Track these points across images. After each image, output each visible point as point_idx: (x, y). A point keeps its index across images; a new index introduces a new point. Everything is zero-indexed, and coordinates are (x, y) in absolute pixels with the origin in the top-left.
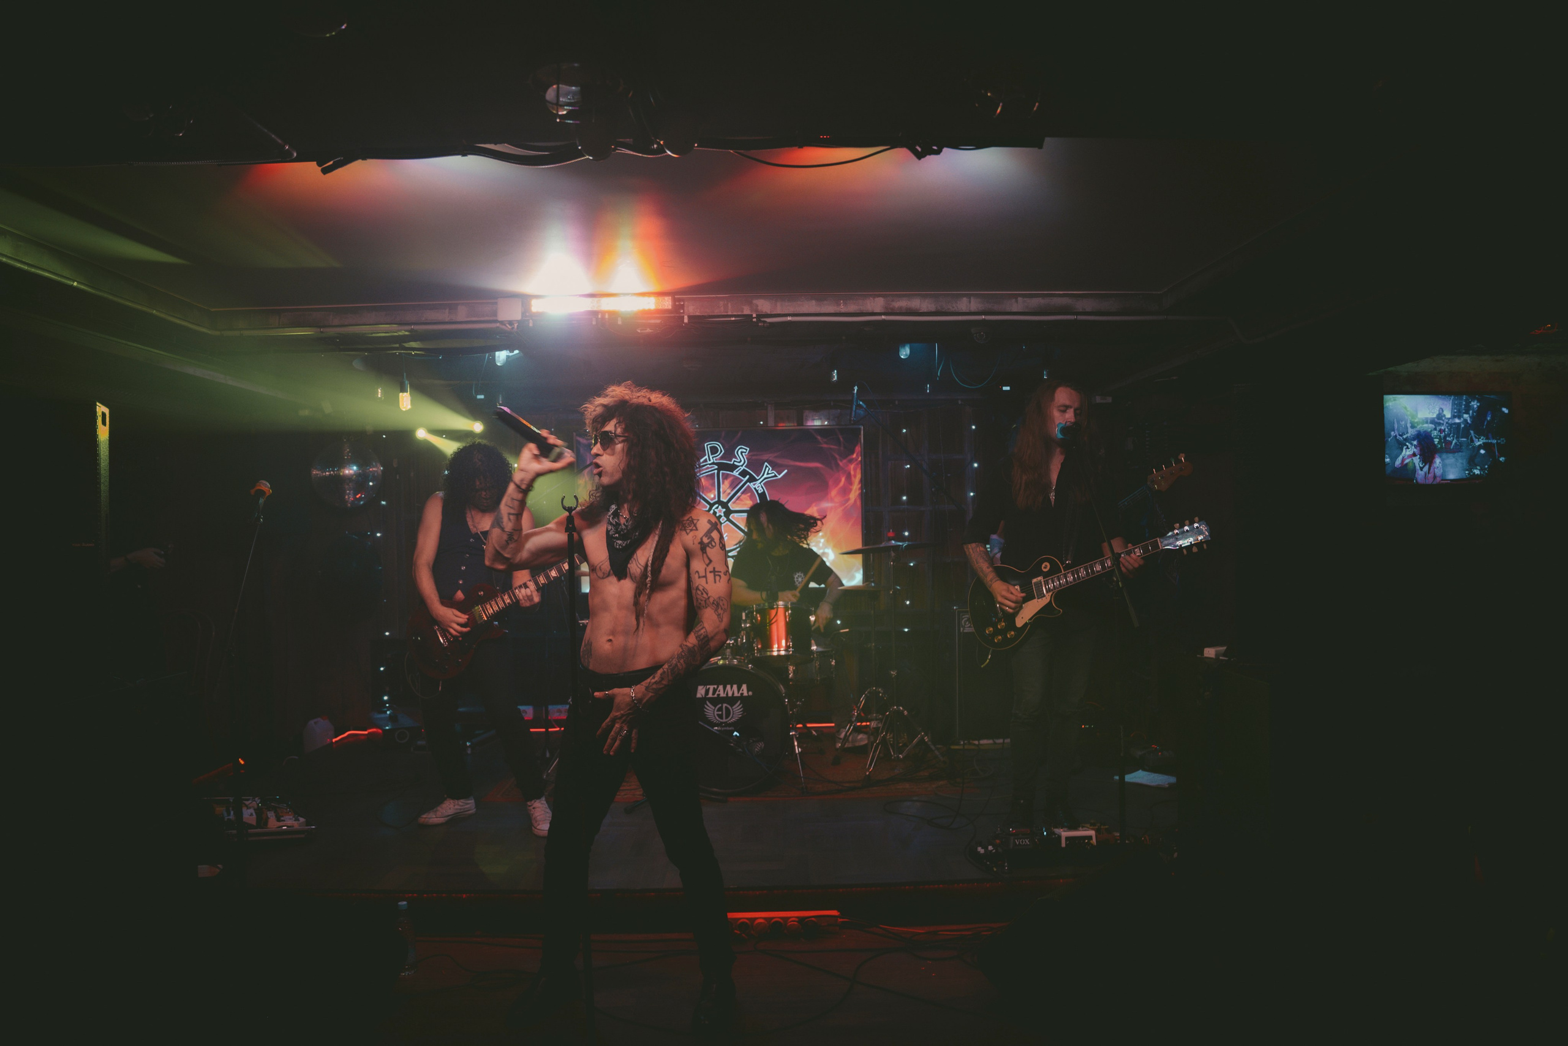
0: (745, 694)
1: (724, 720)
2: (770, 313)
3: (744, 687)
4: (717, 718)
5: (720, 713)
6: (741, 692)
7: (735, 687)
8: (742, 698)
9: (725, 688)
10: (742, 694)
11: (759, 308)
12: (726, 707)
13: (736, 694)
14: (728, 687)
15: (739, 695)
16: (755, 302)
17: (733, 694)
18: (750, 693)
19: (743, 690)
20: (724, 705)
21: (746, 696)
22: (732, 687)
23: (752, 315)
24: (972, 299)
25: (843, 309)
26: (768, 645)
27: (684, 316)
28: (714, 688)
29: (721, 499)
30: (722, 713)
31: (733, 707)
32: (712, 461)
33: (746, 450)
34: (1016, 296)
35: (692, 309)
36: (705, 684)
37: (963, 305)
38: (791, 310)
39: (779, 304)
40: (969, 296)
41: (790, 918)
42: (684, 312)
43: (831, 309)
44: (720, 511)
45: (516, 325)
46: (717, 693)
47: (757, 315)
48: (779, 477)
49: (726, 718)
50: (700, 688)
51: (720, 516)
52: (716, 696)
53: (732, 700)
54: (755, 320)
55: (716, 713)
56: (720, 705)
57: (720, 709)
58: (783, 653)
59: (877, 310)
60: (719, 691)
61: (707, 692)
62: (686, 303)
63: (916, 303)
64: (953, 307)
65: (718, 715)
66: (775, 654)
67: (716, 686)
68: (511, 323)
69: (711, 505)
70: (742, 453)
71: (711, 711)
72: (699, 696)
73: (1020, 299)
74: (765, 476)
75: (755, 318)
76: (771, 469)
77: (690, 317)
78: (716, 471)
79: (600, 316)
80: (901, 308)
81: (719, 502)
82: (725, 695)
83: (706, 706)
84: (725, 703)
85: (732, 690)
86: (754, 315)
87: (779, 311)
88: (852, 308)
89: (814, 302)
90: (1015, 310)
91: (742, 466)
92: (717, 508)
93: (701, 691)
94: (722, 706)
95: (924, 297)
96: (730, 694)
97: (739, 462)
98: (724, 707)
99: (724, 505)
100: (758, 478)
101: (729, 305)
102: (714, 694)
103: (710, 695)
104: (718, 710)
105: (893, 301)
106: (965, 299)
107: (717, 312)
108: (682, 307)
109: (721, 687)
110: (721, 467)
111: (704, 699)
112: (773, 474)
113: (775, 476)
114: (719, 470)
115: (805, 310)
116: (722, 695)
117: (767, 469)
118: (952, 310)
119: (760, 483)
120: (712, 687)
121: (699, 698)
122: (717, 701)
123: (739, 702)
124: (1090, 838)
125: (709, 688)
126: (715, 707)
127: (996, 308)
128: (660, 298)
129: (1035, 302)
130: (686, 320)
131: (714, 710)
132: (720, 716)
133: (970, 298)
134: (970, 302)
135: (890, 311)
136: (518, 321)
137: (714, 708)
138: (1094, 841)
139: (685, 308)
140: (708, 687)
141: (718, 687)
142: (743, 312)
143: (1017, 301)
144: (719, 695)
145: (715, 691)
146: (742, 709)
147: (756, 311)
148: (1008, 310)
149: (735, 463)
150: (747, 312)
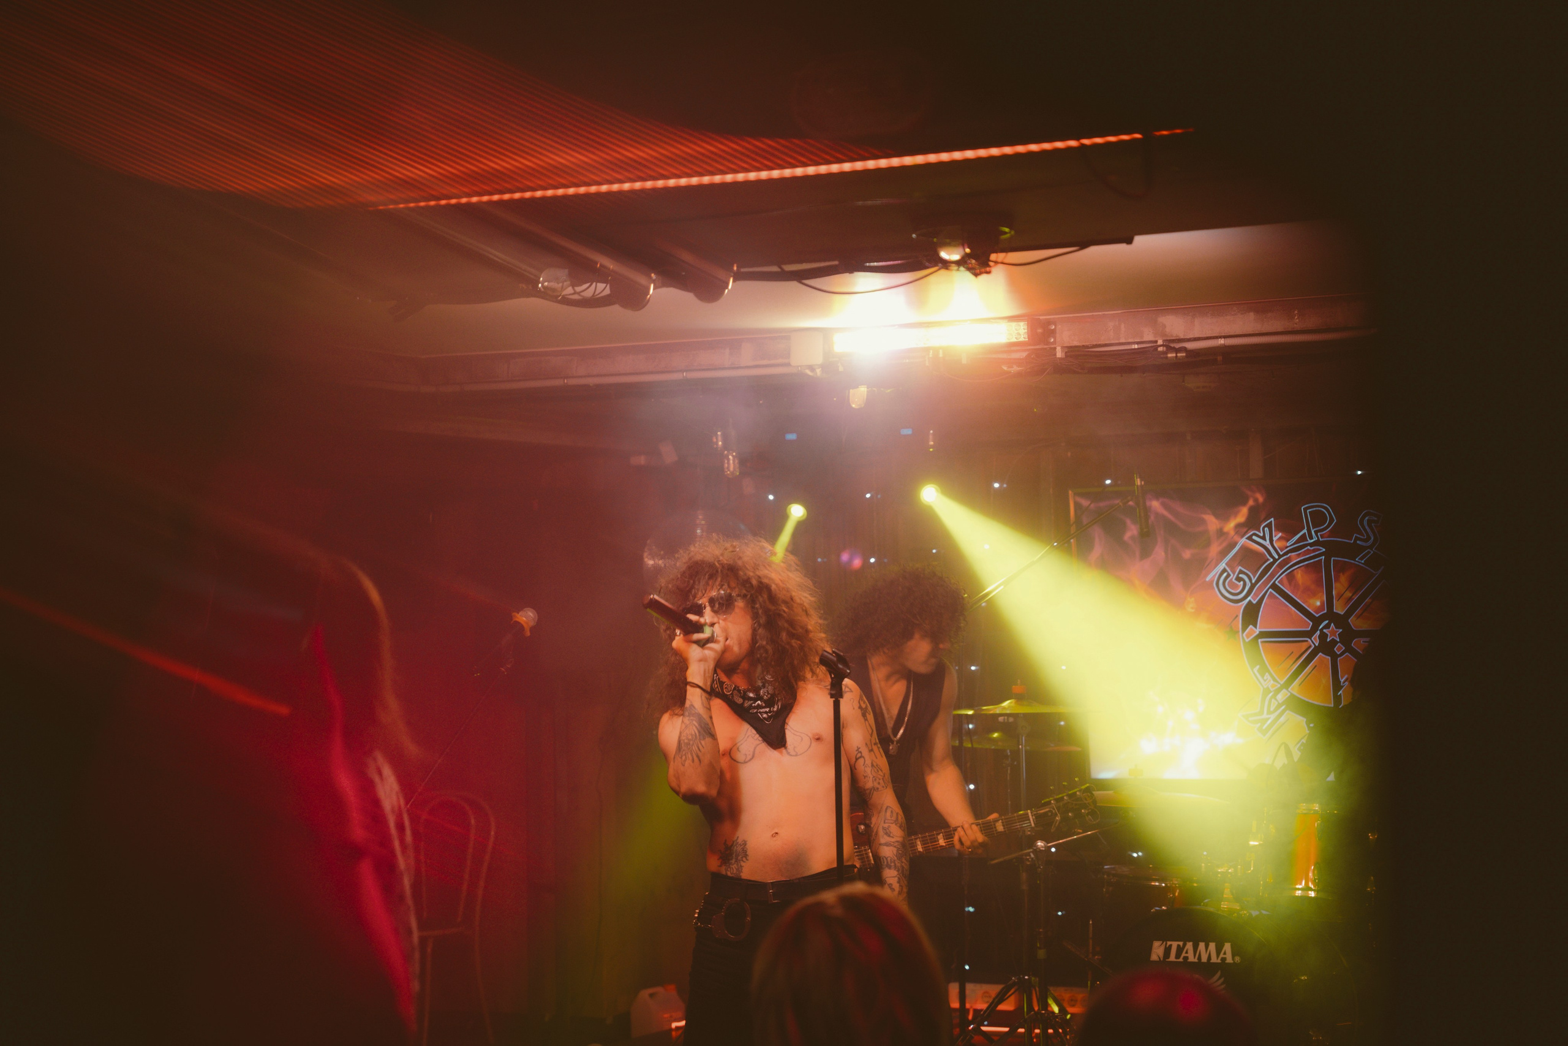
0: (1229, 960)
2: (1182, 337)
3: (1227, 947)
7: (1213, 946)
8: (1223, 966)
11: (1168, 330)
15: (1218, 961)
16: (1161, 319)
18: (1237, 959)
19: (1225, 953)
21: (1228, 964)
22: (1207, 947)
23: (1157, 341)
25: (1298, 324)
27: (1055, 348)
28: (1179, 946)
29: (1335, 610)
32: (1315, 539)
33: (1378, 517)
35: (1067, 336)
36: (1164, 939)
39: (1197, 321)
42: (1055, 342)
43: (1279, 326)
44: (1331, 633)
46: (1184, 954)
47: (1164, 341)
50: (1156, 944)
51: (1334, 642)
52: (1181, 960)
53: (1206, 969)
54: (1160, 349)
60: (1187, 952)
61: (1168, 951)
62: (1059, 327)
67: (1181, 943)
68: (811, 367)
69: (1316, 622)
70: (1370, 522)
72: (1154, 957)
75: (1160, 346)
77: (1065, 349)
78: (1324, 558)
81: (1329, 617)
82: (1196, 960)
85: (1207, 952)
86: (1160, 342)
88: (1313, 322)
89: (1252, 315)
91: (1369, 550)
92: (1327, 627)
93: (1157, 951)
96: (1204, 959)
97: (1364, 543)
99: (1341, 621)
101: (1123, 326)
102: (1178, 956)
103: (1172, 958)
108: (1053, 333)
109: (1190, 945)
110: (1333, 549)
111: (1163, 965)
114: (1327, 558)
116: (1192, 959)
120: (1175, 945)
121: (1155, 962)
123: (1219, 972)
125: (1171, 946)
128: (1014, 324)
130: (1059, 354)
136: (823, 367)
139: (1056, 335)
140: (1169, 943)
141: (1184, 945)
142: (1142, 337)
144: (1186, 958)
145: (1180, 950)
146: (1223, 986)
147: (1164, 334)
149: (1356, 545)
150: (1148, 336)
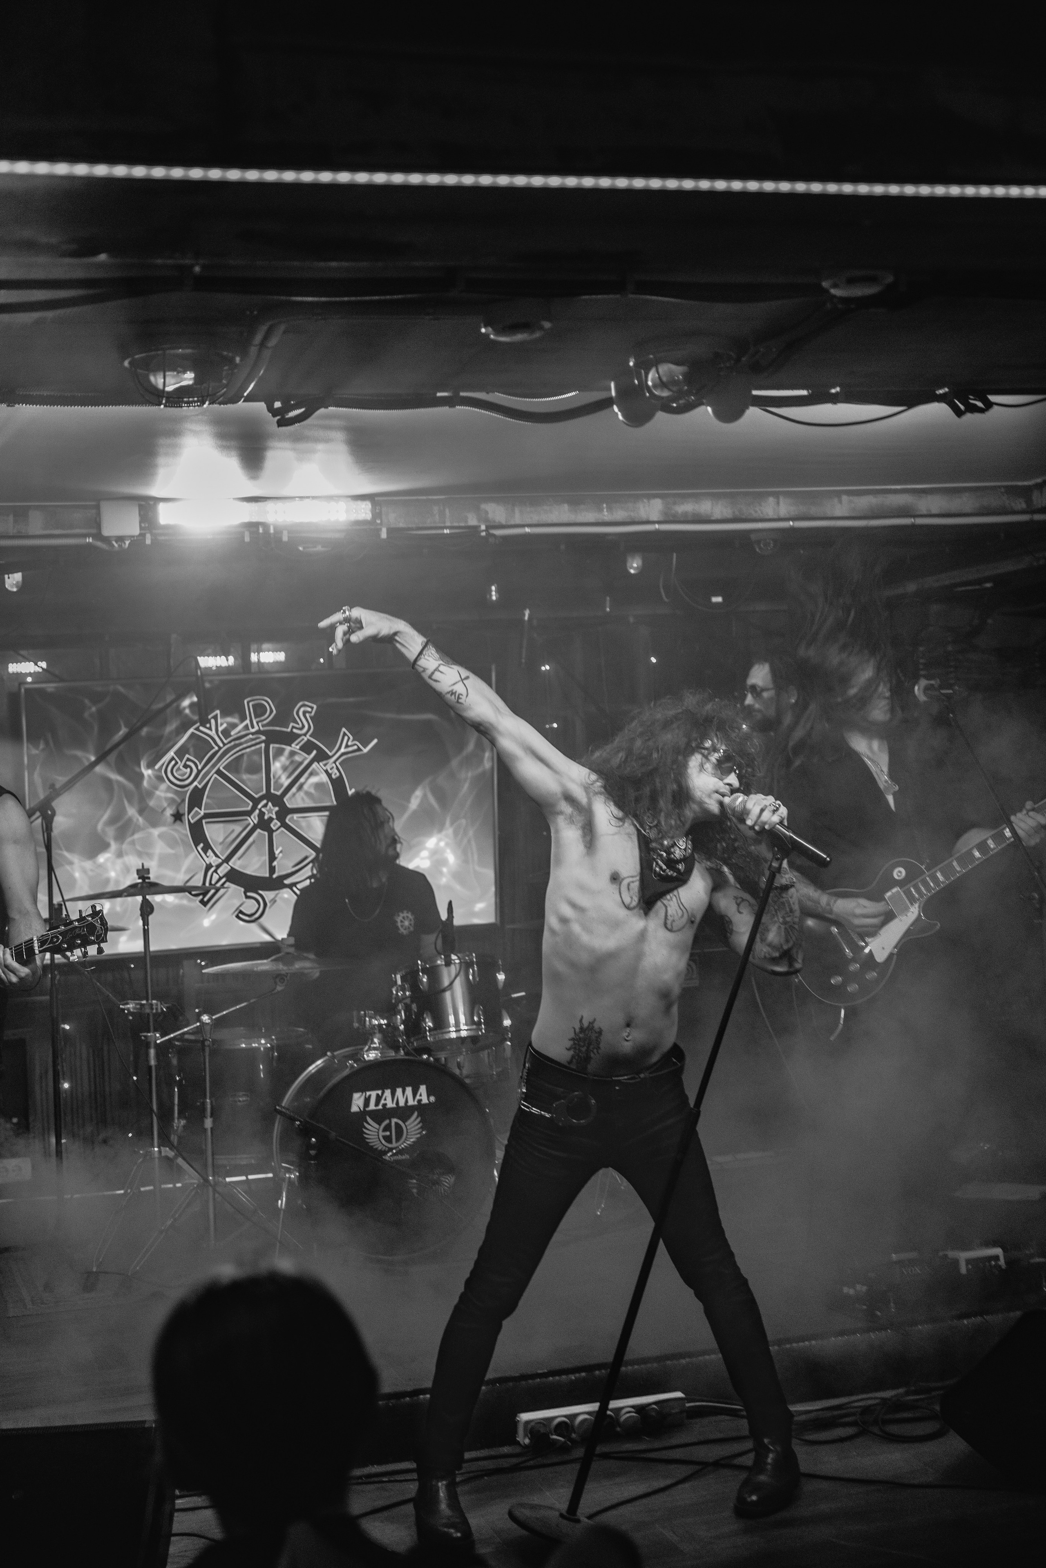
0: (425, 1100)
1: (394, 1145)
2: (504, 522)
3: (423, 1089)
4: (383, 1142)
5: (388, 1133)
6: (418, 1097)
7: (409, 1090)
8: (420, 1108)
9: (393, 1094)
10: (420, 1101)
11: (490, 516)
12: (396, 1124)
13: (411, 1102)
14: (399, 1091)
15: (416, 1103)
16: (483, 506)
17: (407, 1101)
18: (432, 1099)
19: (421, 1095)
20: (394, 1120)
21: (425, 1105)
22: (404, 1092)
23: (480, 526)
24: (781, 499)
25: (606, 516)
26: (440, 1023)
27: (381, 529)
28: (378, 1095)
29: (272, 791)
30: (391, 1133)
31: (407, 1124)
32: (256, 728)
33: (312, 708)
34: (839, 494)
35: (395, 521)
36: (363, 1090)
37: (769, 508)
38: (535, 519)
39: (515, 509)
40: (776, 495)
41: (622, 1408)
42: (381, 524)
43: (590, 517)
44: (271, 811)
45: (127, 543)
46: (383, 1102)
47: (486, 525)
48: (365, 750)
49: (398, 1140)
50: (356, 1096)
51: (271, 819)
52: (380, 1107)
53: (404, 1113)
54: (484, 534)
55: (381, 1134)
56: (387, 1122)
57: (388, 1128)
58: (464, 1034)
59: (654, 517)
60: (385, 1099)
61: (367, 1101)
62: (384, 509)
63: (705, 507)
64: (756, 512)
65: (384, 1137)
66: (453, 1035)
67: (380, 1092)
68: (120, 539)
69: (256, 802)
70: (304, 713)
71: (373, 1132)
72: (354, 1109)
73: (845, 498)
74: (343, 750)
75: (483, 531)
76: (351, 738)
77: (390, 531)
78: (263, 745)
79: (261, 530)
80: (685, 514)
81: (269, 796)
82: (394, 1105)
83: (365, 1124)
84: (394, 1117)
85: (405, 1097)
86: (483, 527)
87: (517, 520)
88: (620, 514)
89: (566, 507)
90: (838, 513)
91: (305, 735)
92: (265, 806)
93: (357, 1102)
94: (390, 1122)
95: (716, 497)
96: (402, 1103)
97: (301, 729)
98: (393, 1124)
99: (278, 801)
100: (330, 754)
101: (447, 511)
102: (377, 1104)
103: (372, 1107)
104: (385, 1130)
105: (675, 503)
106: (771, 500)
107: (429, 522)
108: (379, 515)
109: (388, 1093)
110: (273, 737)
111: (363, 1114)
112: (355, 747)
113: (359, 749)
114: (267, 743)
115: (553, 517)
116: (390, 1104)
117: (346, 738)
118: (755, 515)
119: (335, 762)
120: (373, 1094)
121: (356, 1113)
122: (381, 1115)
123: (416, 1114)
124: (996, 1258)
125: (370, 1096)
126: (380, 1125)
127: (814, 510)
128: (358, 504)
129: (865, 502)
130: (384, 535)
131: (378, 1130)
132: (388, 1139)
133: (778, 498)
134: (778, 503)
135: (671, 518)
136: (133, 537)
137: (377, 1126)
138: (1002, 1262)
139: (384, 517)
140: (368, 1093)
141: (383, 1093)
142: (466, 522)
143: (840, 502)
144: (385, 1105)
145: (379, 1098)
146: (419, 1126)
147: (486, 520)
148: (829, 514)
149: (295, 730)
150: (472, 521)
